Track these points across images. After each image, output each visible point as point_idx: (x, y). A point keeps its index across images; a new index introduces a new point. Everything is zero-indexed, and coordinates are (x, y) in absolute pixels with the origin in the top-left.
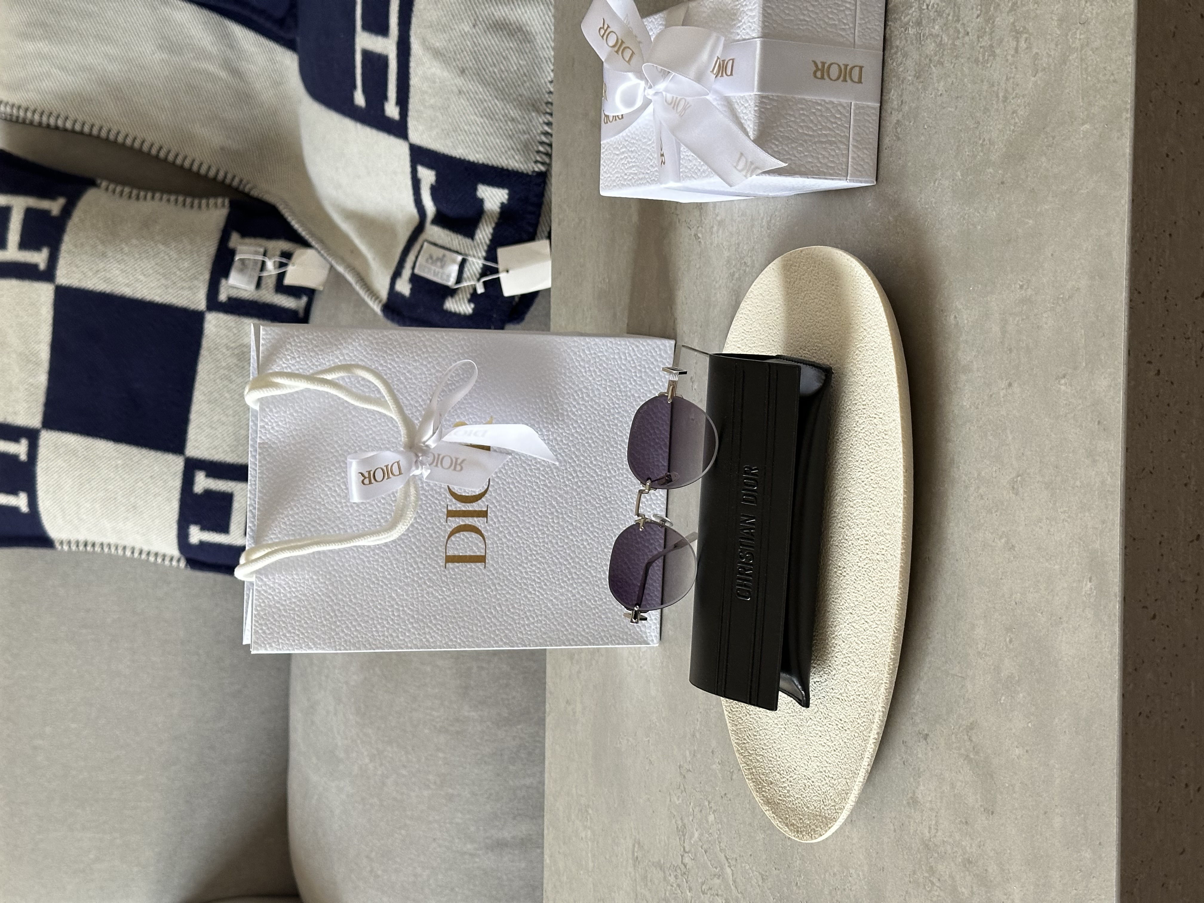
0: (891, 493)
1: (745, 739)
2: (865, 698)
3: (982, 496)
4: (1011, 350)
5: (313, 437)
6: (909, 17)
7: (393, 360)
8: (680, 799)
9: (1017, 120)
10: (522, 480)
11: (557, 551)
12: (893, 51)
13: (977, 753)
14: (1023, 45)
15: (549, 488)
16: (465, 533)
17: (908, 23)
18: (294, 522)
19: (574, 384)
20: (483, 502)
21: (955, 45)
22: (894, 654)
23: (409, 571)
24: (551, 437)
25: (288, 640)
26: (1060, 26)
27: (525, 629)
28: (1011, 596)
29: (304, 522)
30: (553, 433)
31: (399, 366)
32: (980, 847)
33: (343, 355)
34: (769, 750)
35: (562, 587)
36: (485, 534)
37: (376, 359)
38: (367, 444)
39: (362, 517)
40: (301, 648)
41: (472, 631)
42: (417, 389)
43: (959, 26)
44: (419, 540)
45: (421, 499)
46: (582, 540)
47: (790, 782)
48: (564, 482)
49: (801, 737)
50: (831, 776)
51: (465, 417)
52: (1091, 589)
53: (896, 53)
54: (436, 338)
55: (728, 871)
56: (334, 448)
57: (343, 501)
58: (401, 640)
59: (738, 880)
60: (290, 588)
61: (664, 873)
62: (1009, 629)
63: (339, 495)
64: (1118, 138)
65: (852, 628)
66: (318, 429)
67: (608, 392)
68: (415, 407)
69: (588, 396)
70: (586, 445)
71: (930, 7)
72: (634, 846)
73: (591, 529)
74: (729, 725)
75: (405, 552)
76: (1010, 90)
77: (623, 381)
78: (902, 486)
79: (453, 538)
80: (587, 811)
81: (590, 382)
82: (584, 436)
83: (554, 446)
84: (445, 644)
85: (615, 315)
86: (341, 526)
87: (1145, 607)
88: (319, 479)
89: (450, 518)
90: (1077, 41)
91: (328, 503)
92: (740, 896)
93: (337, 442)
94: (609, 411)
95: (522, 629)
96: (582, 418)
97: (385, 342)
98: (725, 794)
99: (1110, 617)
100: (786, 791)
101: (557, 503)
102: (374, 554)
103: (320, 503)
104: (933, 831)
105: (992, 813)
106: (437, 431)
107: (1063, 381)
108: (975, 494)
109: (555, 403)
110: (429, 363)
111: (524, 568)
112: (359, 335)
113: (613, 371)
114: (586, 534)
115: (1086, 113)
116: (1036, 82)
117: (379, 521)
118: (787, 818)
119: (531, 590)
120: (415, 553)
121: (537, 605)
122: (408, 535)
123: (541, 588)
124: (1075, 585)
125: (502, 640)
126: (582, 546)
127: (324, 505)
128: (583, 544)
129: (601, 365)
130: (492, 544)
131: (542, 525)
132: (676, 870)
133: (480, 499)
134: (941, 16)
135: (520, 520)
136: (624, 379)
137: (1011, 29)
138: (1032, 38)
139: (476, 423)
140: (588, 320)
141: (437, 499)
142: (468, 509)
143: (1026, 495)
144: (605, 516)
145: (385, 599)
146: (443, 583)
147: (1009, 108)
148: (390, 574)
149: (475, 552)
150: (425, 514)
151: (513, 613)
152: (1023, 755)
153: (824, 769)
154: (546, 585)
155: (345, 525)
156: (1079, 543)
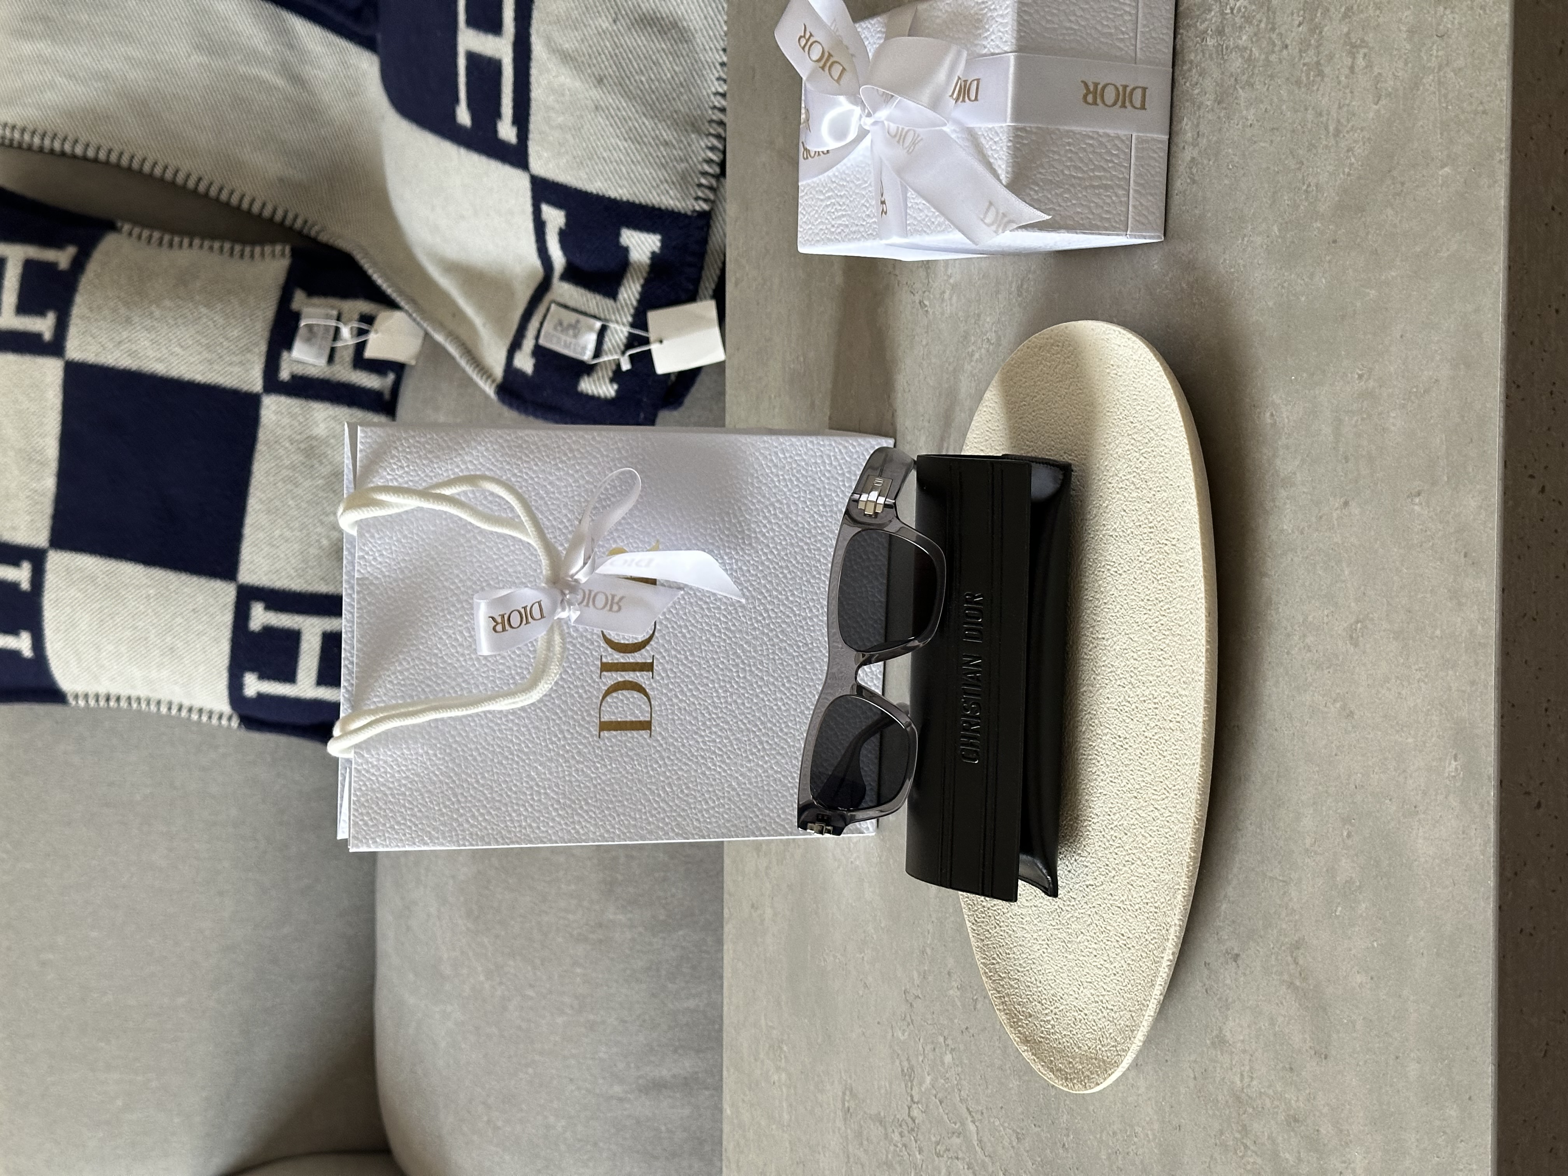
0: (1189, 643)
1: (994, 959)
2: (1156, 908)
3: (1309, 647)
4: (1347, 459)
5: (428, 569)
6: (1207, 23)
7: (530, 469)
8: (906, 1034)
9: (1353, 160)
10: (698, 622)
11: (743, 714)
12: (1185, 68)
13: (1305, 979)
14: (1361, 62)
15: (731, 631)
16: (625, 692)
17: (1205, 32)
18: (403, 680)
19: (764, 497)
20: (648, 651)
21: (1269, 61)
22: (1195, 852)
23: (553, 743)
24: (735, 567)
25: (397, 833)
26: (1410, 39)
27: (703, 815)
28: (1350, 776)
29: (416, 680)
30: (737, 561)
31: (538, 477)
32: (1309, 1101)
33: (465, 463)
34: (1027, 973)
35: (750, 761)
36: (650, 693)
37: (507, 467)
38: (497, 578)
39: (491, 673)
40: (414, 844)
41: (635, 819)
42: (562, 506)
43: (1274, 36)
44: (565, 702)
45: (568, 649)
46: (775, 699)
47: (1055, 1014)
48: (752, 624)
49: (1069, 957)
50: (1110, 1007)
51: (623, 541)
52: (1456, 769)
53: (1190, 70)
54: (585, 439)
55: (972, 1128)
56: (453, 583)
57: (466, 652)
58: (543, 832)
59: (985, 1139)
60: (399, 766)
61: (886, 1129)
62: (1346, 820)
63: (461, 645)
64: (1489, 187)
65: (1137, 816)
66: (433, 559)
67: (807, 507)
68: (559, 528)
69: (783, 512)
70: (780, 576)
71: (1235, 11)
72: (844, 1094)
73: (787, 685)
74: (972, 939)
75: (547, 717)
76: (1343, 121)
77: (828, 492)
78: (1204, 634)
79: (609, 699)
80: (781, 1048)
81: (785, 494)
82: (778, 564)
83: (739, 579)
84: (600, 836)
85: (813, 404)
86: (463, 685)
87: (1528, 793)
88: (435, 623)
89: (605, 673)
90: (1434, 59)
91: (447, 655)
92: (987, 1159)
93: (458, 576)
94: (810, 532)
95: (699, 815)
96: (774, 542)
97: (520, 446)
98: (967, 1028)
99: (1482, 807)
100: (1050, 1026)
101: (743, 652)
102: (507, 721)
103: (436, 655)
104: (1247, 1080)
105: (1326, 1058)
106: (590, 562)
107: (1417, 500)
108: (1302, 645)
109: (740, 523)
110: (577, 471)
111: (701, 736)
112: (486, 437)
113: (814, 480)
114: (781, 691)
115: (1445, 153)
116: (1379, 111)
117: (513, 678)
118: (1052, 1061)
119: (710, 765)
120: (560, 718)
121: (718, 785)
122: (550, 695)
123: (723, 762)
124: (1434, 764)
125: (673, 830)
126: (775, 708)
127: (442, 657)
128: (776, 705)
129: (799, 472)
130: (660, 705)
131: (724, 681)
132: (901, 1126)
133: (644, 647)
134: (1251, 23)
135: (695, 675)
136: (830, 490)
137: (1345, 42)
138: (1373, 55)
139: (638, 549)
140: (777, 410)
141: (588, 648)
142: (628, 661)
143: (1368, 646)
144: (804, 668)
145: (522, 779)
146: (596, 757)
147: (1343, 144)
148: (527, 747)
149: (637, 717)
150: (572, 669)
151: (687, 795)
152: (1367, 983)
153: (1101, 998)
154: (729, 758)
155: (469, 683)
156: (1441, 711)
